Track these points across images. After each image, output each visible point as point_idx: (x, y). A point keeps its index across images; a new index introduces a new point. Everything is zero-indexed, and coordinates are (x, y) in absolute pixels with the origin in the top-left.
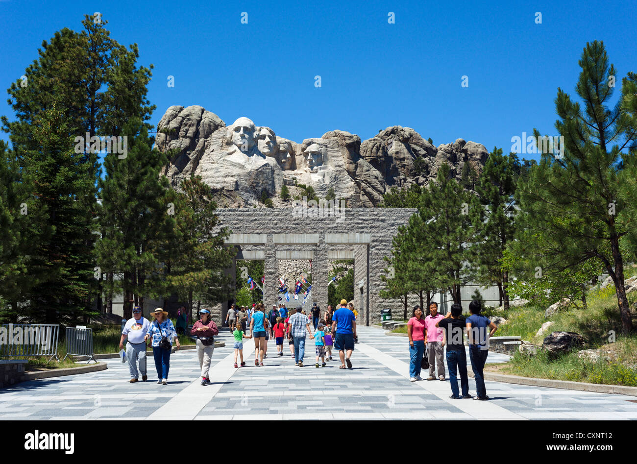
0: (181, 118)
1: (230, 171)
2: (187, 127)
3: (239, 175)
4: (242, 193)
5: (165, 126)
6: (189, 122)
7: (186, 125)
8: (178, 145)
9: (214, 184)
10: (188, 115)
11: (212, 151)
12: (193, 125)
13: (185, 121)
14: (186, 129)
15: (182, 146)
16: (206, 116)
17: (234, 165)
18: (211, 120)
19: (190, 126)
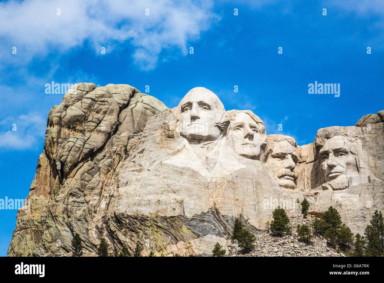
0: (89, 101)
1: (170, 182)
2: (100, 116)
3: (188, 190)
4: (194, 223)
5: (59, 114)
6: (104, 108)
7: (97, 112)
8: (79, 143)
9: (139, 208)
10: (103, 96)
11: (142, 152)
12: (112, 111)
13: (96, 106)
14: (98, 119)
15: (86, 146)
16: (140, 100)
17: (181, 172)
18: (148, 107)
19: (105, 113)
